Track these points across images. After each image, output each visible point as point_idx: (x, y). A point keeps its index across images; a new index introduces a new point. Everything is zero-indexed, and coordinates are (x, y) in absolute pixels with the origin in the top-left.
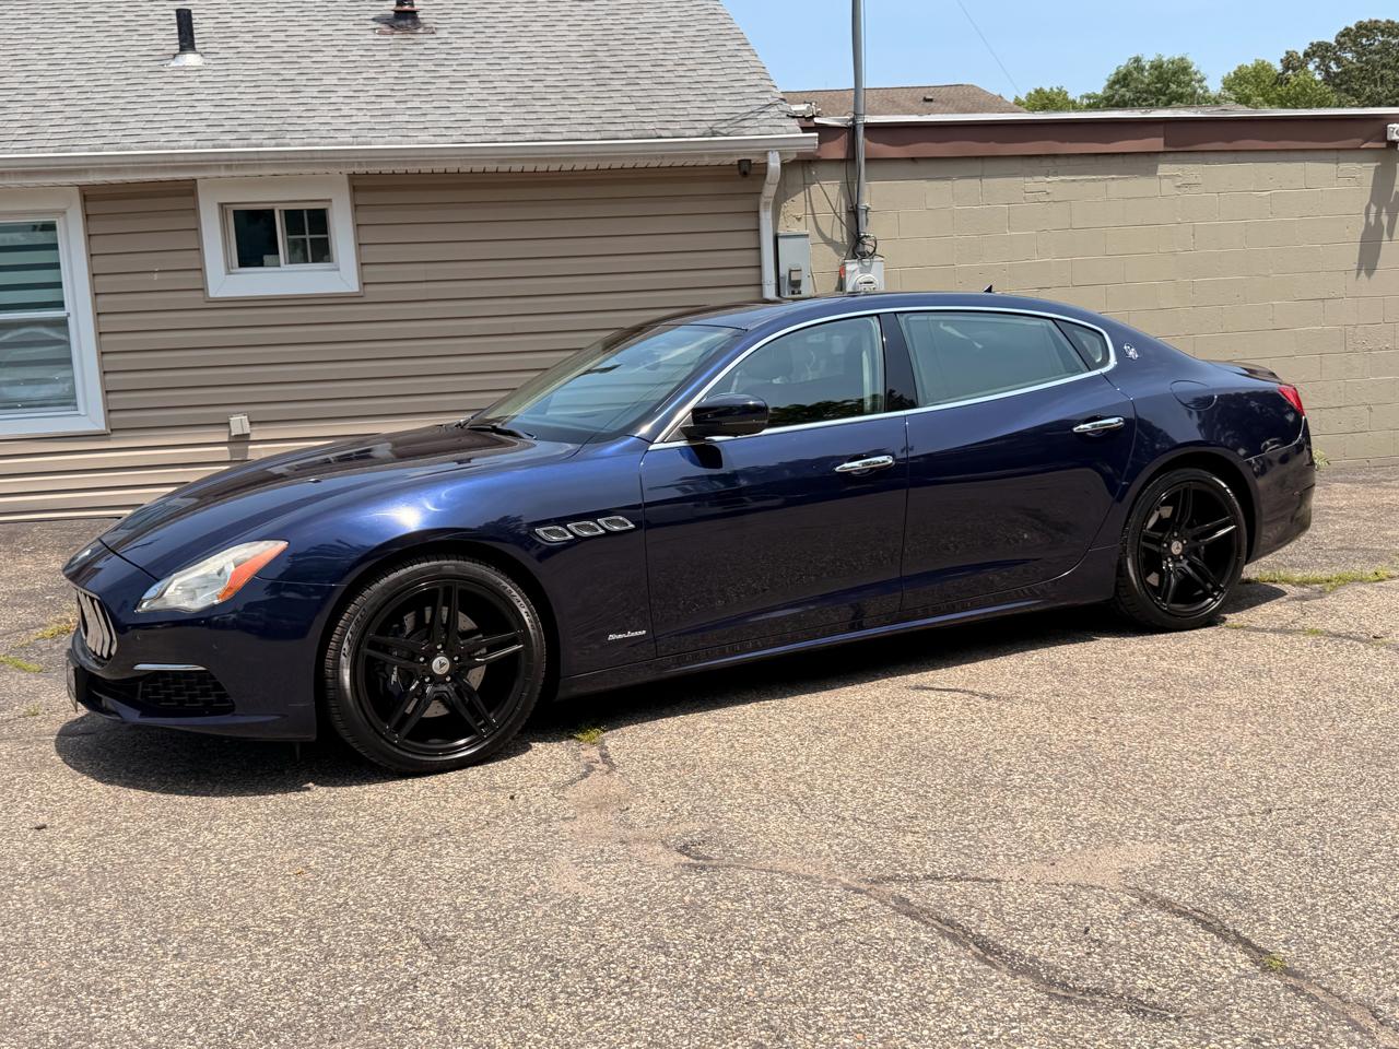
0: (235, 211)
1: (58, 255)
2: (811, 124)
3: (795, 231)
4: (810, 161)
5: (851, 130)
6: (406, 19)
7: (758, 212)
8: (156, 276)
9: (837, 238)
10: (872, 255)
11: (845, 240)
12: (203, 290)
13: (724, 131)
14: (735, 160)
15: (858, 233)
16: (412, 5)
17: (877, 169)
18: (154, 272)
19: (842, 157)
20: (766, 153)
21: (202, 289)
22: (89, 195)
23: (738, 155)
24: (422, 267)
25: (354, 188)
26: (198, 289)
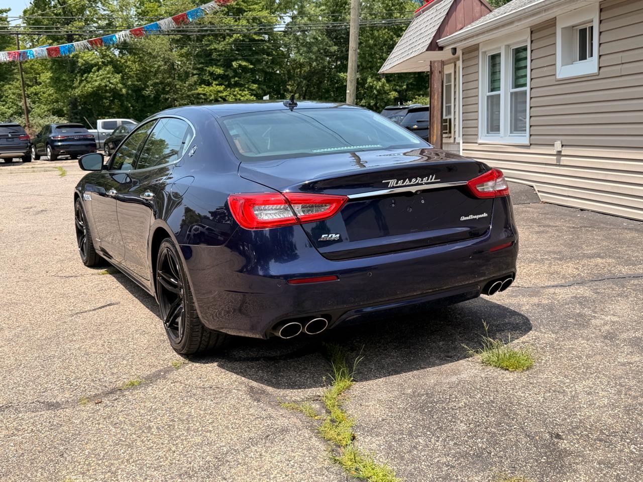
0: (579, 30)
8: (546, 68)
22: (533, 31)
24: (621, 55)
25: (601, 10)
26: (554, 75)
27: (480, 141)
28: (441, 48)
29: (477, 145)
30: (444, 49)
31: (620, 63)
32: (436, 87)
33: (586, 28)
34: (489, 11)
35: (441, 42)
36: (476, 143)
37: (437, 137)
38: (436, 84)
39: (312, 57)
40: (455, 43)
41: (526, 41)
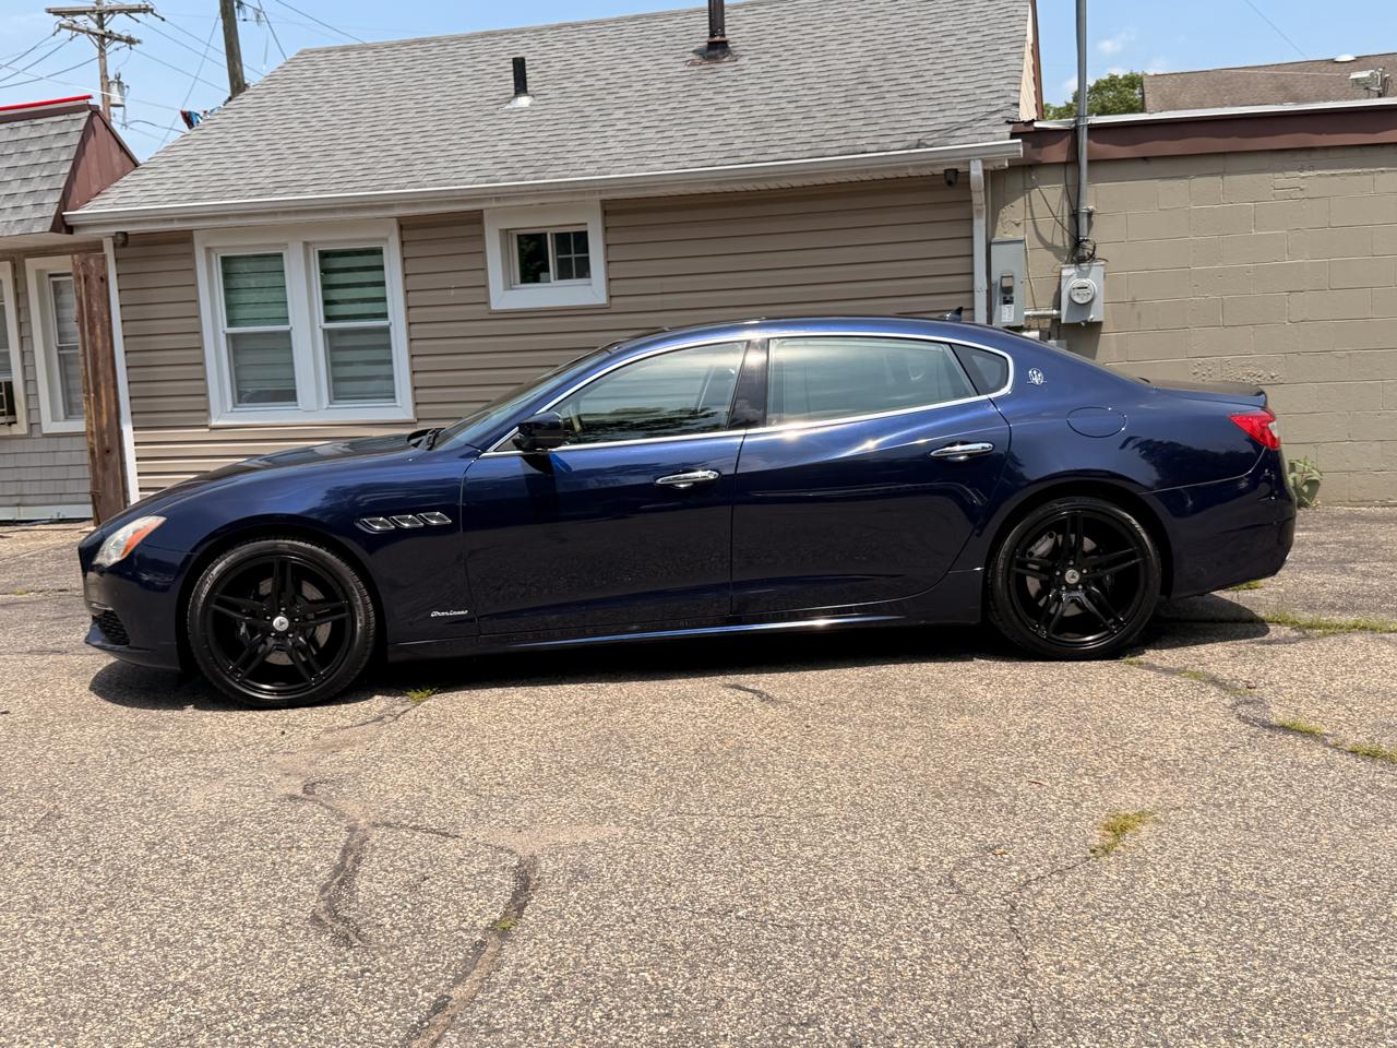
0: (518, 236)
1: (384, 275)
2: (1031, 129)
3: (1010, 237)
4: (1030, 166)
5: (1074, 132)
6: (716, 48)
7: (972, 219)
8: (452, 292)
9: (1058, 242)
10: (1092, 257)
11: (1067, 244)
12: (487, 303)
13: (929, 143)
14: (940, 170)
15: (1078, 237)
16: (723, 35)
17: (1101, 170)
18: (451, 288)
19: (1064, 160)
20: (968, 162)
21: (485, 303)
22: (405, 225)
23: (942, 164)
24: (659, 280)
25: (607, 213)
26: (483, 303)
27: (214, 423)
28: (70, 230)
29: (207, 430)
30: (76, 232)
34: (133, 166)
35: (70, 216)
36: (206, 426)
37: (109, 419)
38: (95, 305)
41: (382, 241)
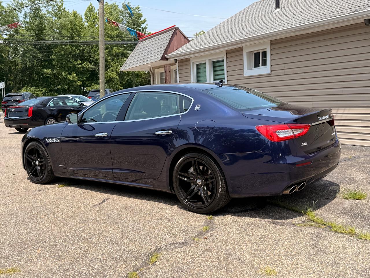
0: (254, 53)
1: (224, 67)
8: (237, 71)
22: (227, 53)
23: (362, 17)
24: (284, 65)
25: (271, 44)
26: (243, 74)
28: (167, 59)
30: (169, 60)
31: (284, 69)
32: (168, 79)
33: (259, 52)
34: (188, 42)
35: (167, 56)
38: (168, 78)
39: (26, 59)
40: (177, 57)
41: (223, 57)
